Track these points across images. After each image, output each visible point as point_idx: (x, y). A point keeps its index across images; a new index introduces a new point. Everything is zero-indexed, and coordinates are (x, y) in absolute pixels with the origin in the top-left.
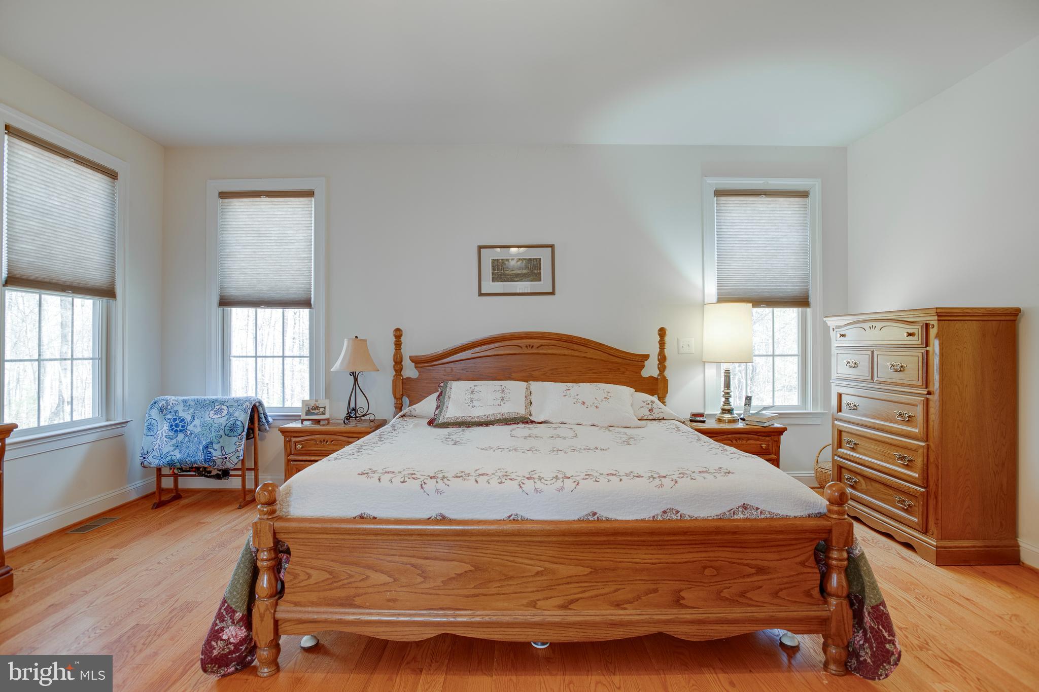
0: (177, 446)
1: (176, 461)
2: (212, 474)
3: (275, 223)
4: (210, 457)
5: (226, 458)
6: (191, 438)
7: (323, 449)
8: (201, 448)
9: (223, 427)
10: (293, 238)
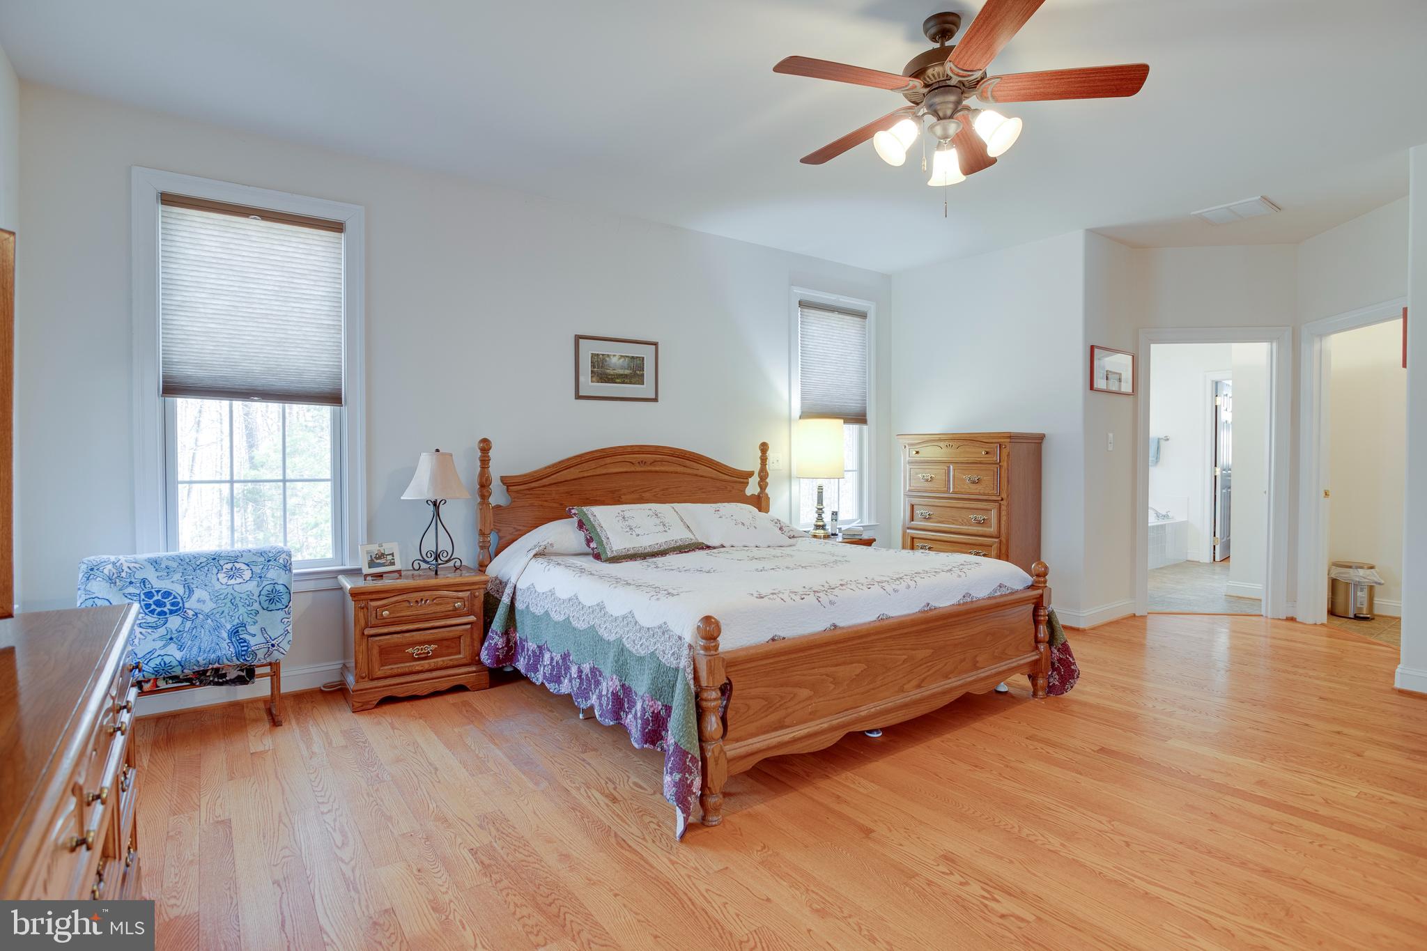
0: (171, 639)
1: (175, 663)
2: (228, 678)
3: (275, 263)
4: (246, 648)
5: (273, 645)
6: (198, 622)
7: (421, 612)
8: (225, 635)
9: (255, 597)
10: (308, 292)
